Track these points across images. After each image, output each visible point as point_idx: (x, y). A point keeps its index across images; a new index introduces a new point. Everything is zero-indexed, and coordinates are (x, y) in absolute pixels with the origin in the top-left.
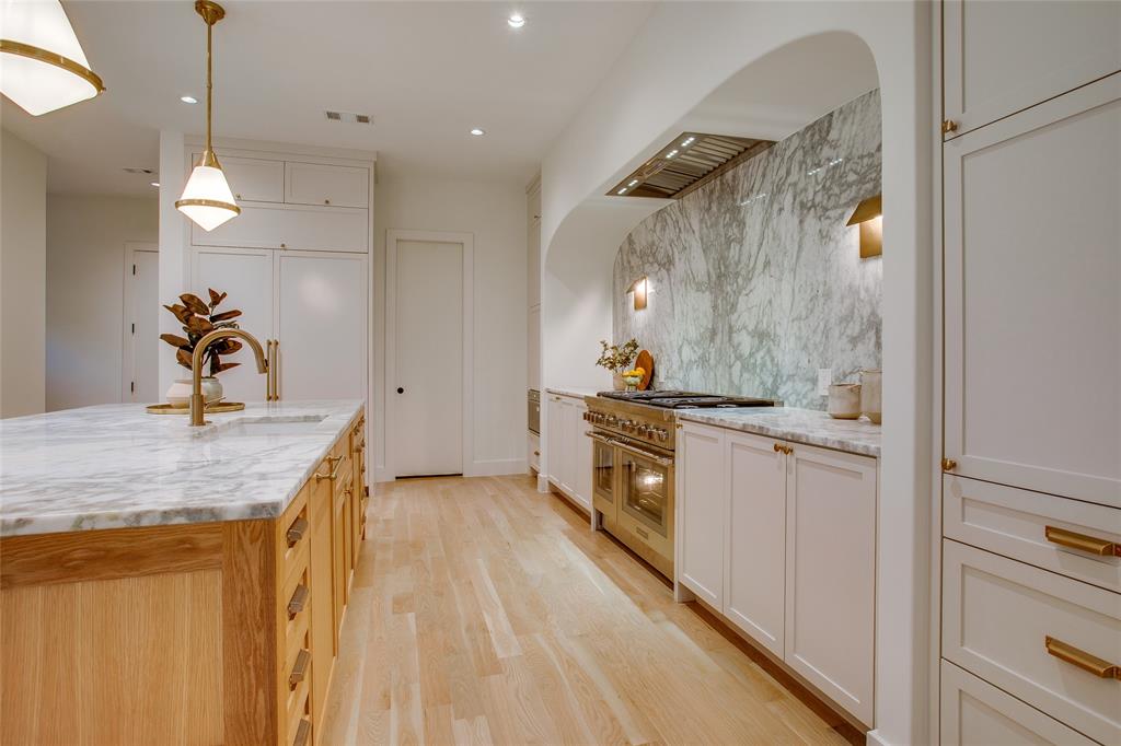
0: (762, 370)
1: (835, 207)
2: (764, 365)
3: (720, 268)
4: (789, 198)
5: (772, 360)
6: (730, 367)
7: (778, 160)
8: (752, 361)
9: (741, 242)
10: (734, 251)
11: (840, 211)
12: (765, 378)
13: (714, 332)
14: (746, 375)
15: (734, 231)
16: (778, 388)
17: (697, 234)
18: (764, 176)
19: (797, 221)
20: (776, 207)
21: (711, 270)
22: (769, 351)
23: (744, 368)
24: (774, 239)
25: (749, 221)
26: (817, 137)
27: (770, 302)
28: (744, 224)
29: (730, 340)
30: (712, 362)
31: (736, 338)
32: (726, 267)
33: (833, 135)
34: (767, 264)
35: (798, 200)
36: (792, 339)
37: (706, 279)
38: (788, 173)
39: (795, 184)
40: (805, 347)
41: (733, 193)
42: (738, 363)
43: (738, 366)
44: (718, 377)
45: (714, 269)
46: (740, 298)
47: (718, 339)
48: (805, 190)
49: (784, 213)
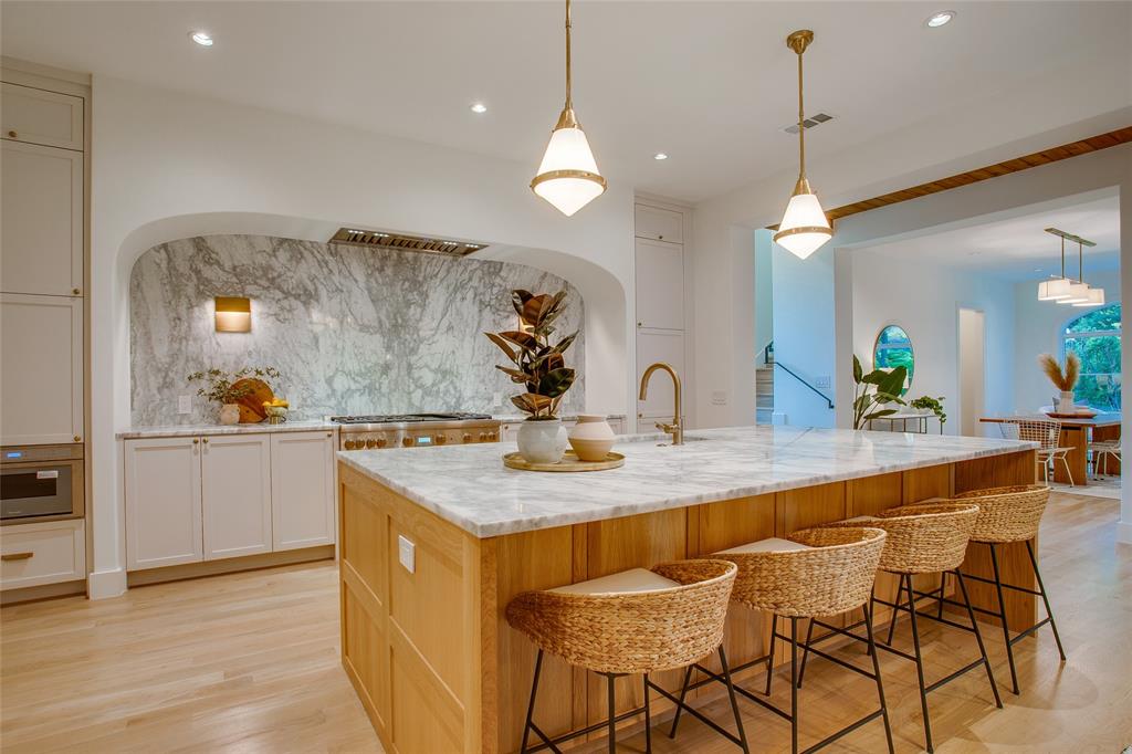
0: (445, 395)
1: (504, 311)
2: (448, 391)
3: (396, 320)
4: (470, 295)
5: (455, 388)
6: (409, 393)
7: (461, 269)
8: (435, 389)
9: (423, 307)
10: (414, 311)
11: (506, 314)
12: (448, 400)
13: (386, 368)
14: (428, 399)
15: (414, 296)
16: (460, 405)
17: (362, 285)
18: (448, 271)
19: (477, 309)
20: (459, 296)
21: (383, 318)
22: (452, 382)
23: (427, 392)
24: (457, 314)
25: (431, 294)
26: (492, 270)
27: (453, 352)
28: (427, 296)
29: (409, 373)
30: (384, 389)
31: (416, 374)
32: (403, 320)
33: (502, 274)
34: (450, 328)
35: (477, 298)
36: (473, 376)
37: (376, 324)
38: (470, 279)
39: (476, 288)
40: (483, 381)
41: (414, 269)
42: (420, 392)
43: (419, 392)
44: (393, 401)
45: (388, 317)
46: (422, 346)
47: (393, 373)
48: (484, 294)
49: (466, 302)
